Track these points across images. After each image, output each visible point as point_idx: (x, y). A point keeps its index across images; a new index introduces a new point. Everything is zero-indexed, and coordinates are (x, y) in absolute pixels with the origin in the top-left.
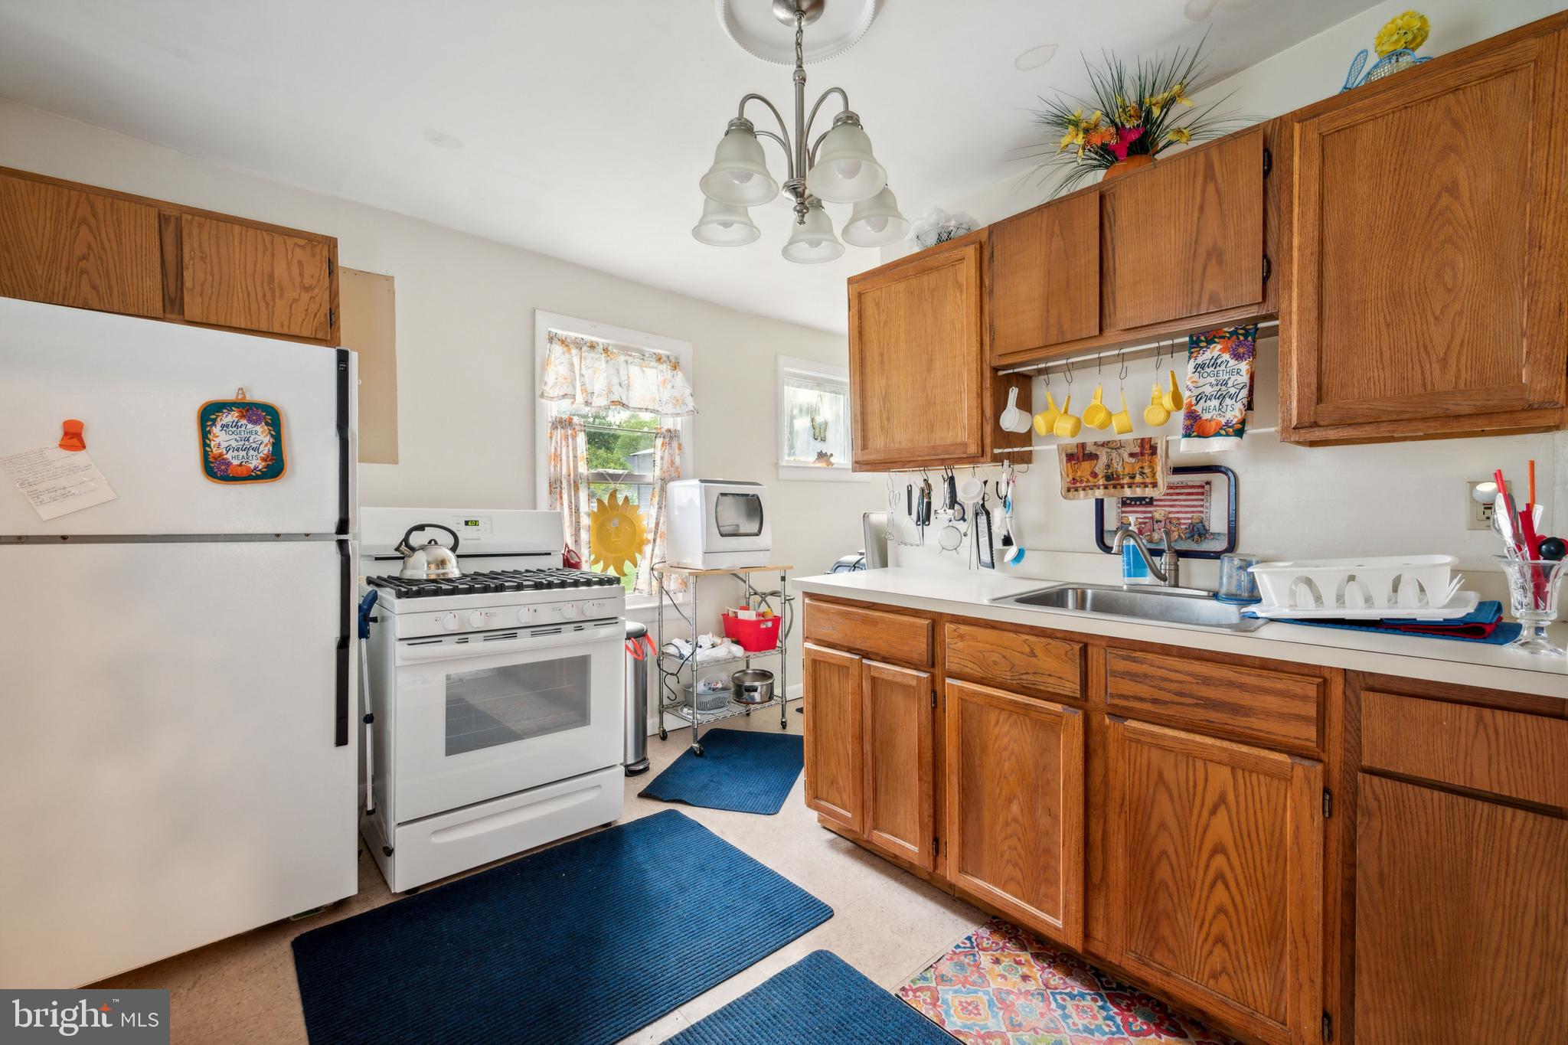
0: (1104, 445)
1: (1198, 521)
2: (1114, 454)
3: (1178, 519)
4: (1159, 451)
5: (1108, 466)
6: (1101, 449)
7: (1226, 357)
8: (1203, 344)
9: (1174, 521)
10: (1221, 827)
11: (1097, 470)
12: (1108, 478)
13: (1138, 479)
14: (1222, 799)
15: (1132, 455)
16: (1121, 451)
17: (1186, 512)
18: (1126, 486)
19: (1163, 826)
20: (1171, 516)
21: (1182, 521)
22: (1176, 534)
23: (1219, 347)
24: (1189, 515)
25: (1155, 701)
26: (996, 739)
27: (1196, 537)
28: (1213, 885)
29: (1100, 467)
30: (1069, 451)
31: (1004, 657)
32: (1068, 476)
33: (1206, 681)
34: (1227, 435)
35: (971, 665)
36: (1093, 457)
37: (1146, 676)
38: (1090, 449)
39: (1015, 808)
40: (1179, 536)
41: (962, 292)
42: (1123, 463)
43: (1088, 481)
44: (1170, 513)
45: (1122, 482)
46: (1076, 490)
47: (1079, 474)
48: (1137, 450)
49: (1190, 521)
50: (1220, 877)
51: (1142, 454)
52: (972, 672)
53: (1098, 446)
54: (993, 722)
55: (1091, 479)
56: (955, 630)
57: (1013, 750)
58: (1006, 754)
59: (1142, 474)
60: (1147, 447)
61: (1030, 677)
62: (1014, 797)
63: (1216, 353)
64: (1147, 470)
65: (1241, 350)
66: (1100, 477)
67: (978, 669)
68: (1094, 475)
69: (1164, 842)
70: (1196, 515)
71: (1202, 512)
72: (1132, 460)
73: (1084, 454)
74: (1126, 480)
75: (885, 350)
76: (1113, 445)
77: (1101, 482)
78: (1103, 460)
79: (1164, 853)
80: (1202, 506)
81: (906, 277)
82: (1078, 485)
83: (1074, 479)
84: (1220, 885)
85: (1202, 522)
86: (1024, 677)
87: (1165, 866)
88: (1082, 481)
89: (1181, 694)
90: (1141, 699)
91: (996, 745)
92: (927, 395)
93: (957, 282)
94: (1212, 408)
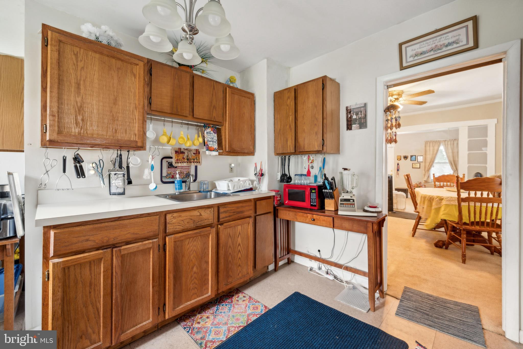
0: (186, 149)
1: (187, 172)
2: (189, 153)
3: (183, 172)
4: (200, 153)
5: (188, 156)
6: (186, 151)
7: (212, 132)
8: (207, 127)
9: (182, 173)
10: (239, 240)
11: (184, 157)
12: (188, 160)
13: (195, 160)
14: (240, 233)
15: (194, 154)
16: (191, 152)
17: (185, 170)
18: (192, 162)
19: (230, 247)
20: (182, 171)
21: (185, 173)
22: (183, 176)
23: (210, 129)
24: (186, 171)
25: (229, 216)
26: (188, 249)
27: (188, 177)
28: (238, 253)
29: (185, 156)
30: (176, 150)
31: (191, 219)
32: (175, 158)
33: (238, 208)
34: (216, 151)
35: (178, 227)
36: (183, 153)
37: (228, 211)
38: (182, 150)
39: (195, 269)
40: (184, 177)
41: (135, 78)
42: (191, 155)
43: (182, 160)
44: (181, 170)
45: (191, 161)
46: (178, 163)
47: (179, 158)
48: (195, 152)
49: (186, 172)
50: (239, 251)
51: (197, 153)
52: (179, 229)
53: (185, 149)
54: (187, 244)
55: (183, 159)
56: (172, 216)
57: (194, 249)
58: (192, 252)
59: (196, 159)
60: (198, 152)
61: (199, 223)
62: (194, 265)
63: (210, 131)
64: (198, 158)
65: (215, 131)
66: (185, 159)
67: (181, 227)
68: (184, 158)
69: (230, 251)
70: (188, 171)
71: (189, 170)
72: (194, 155)
73: (181, 152)
74: (192, 161)
75: (82, 82)
76: (189, 150)
77: (186, 161)
78: (186, 154)
79: (230, 253)
80: (189, 168)
81: (101, 53)
82: (179, 161)
83: (177, 159)
84: (239, 253)
85: (189, 173)
86: (198, 223)
87: (230, 256)
88: (180, 160)
89: (234, 213)
90: (226, 217)
91: (188, 251)
92: (113, 115)
93: (133, 72)
94: (211, 144)
